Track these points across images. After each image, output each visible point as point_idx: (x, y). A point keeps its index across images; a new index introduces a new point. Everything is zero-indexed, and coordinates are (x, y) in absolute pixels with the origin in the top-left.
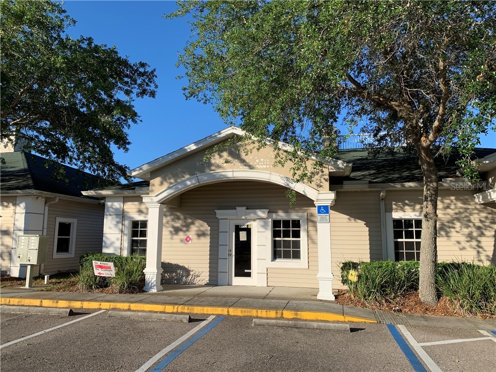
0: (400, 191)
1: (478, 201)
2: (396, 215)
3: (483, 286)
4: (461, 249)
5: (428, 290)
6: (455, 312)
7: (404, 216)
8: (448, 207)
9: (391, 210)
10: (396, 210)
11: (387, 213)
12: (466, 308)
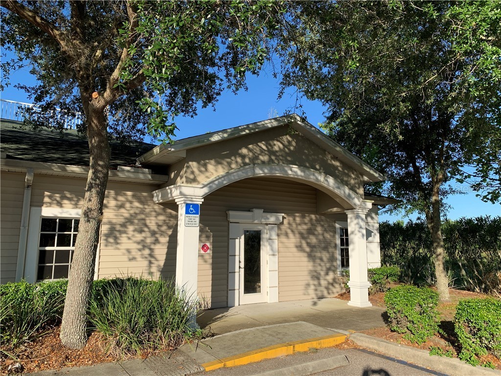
0: (58, 177)
1: (156, 200)
2: (48, 211)
3: (148, 311)
4: (130, 260)
5: (75, 325)
6: (108, 353)
7: (61, 213)
8: (122, 206)
9: (41, 204)
10: (48, 205)
11: (33, 208)
12: (124, 345)
